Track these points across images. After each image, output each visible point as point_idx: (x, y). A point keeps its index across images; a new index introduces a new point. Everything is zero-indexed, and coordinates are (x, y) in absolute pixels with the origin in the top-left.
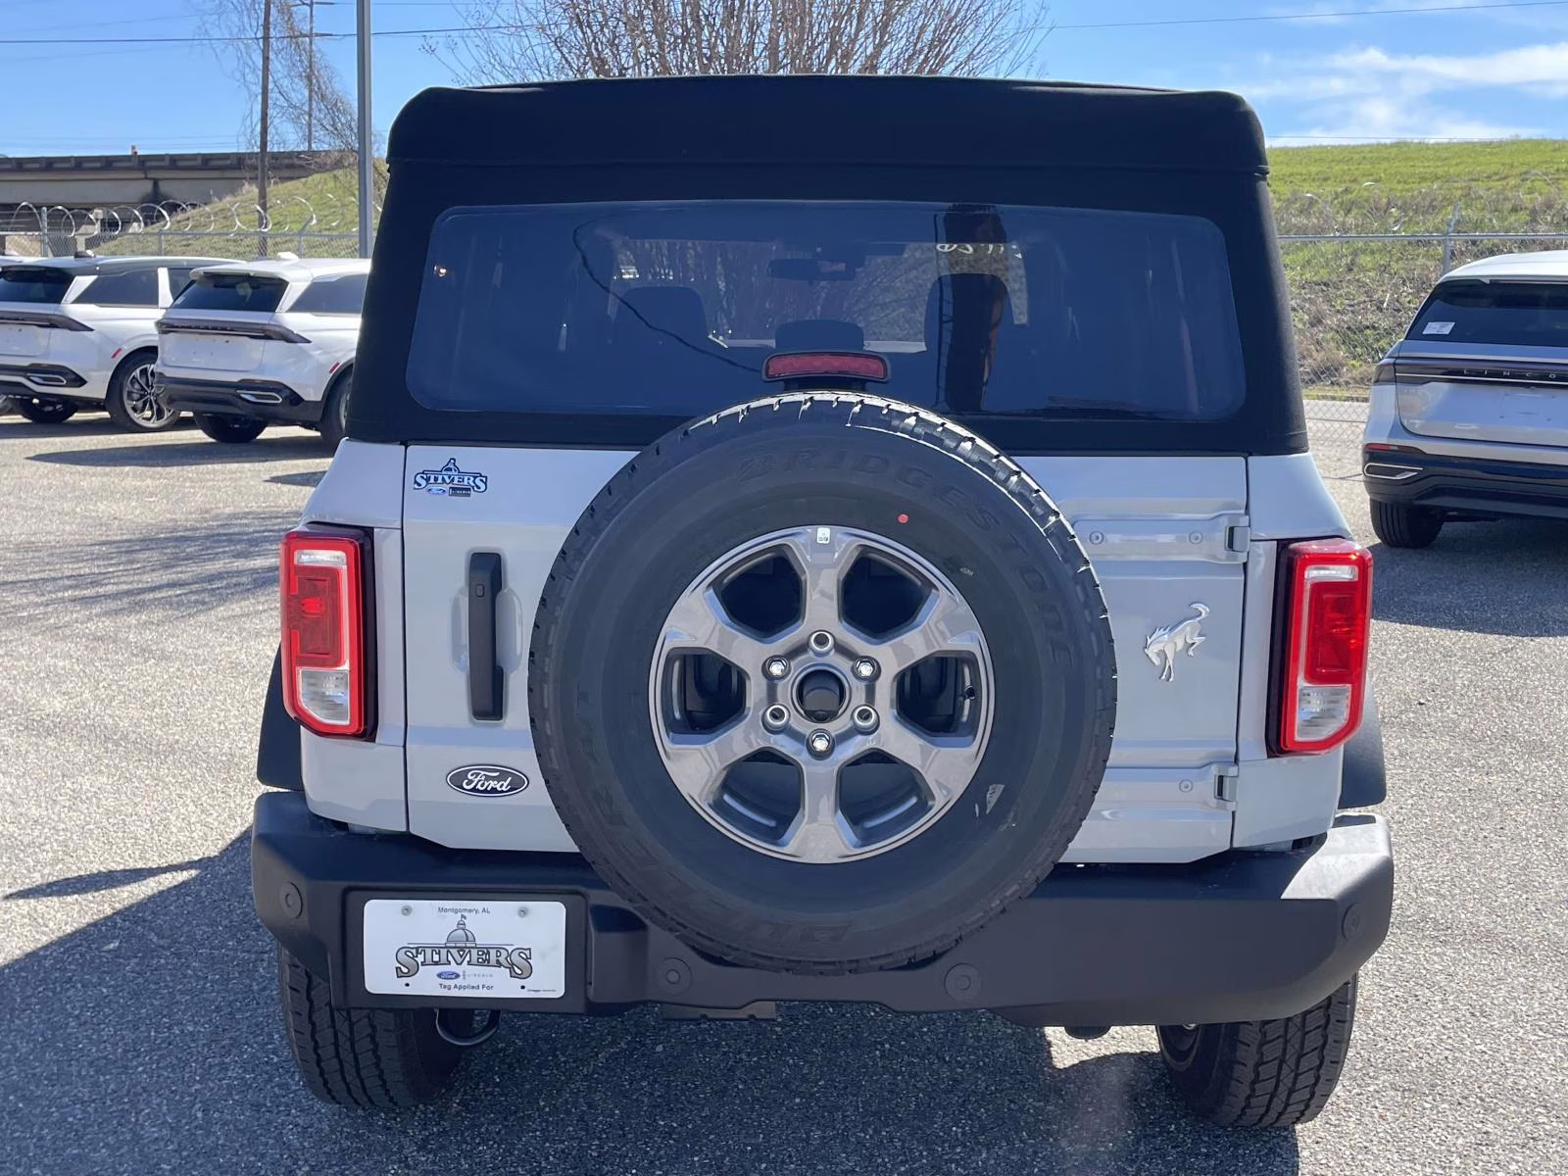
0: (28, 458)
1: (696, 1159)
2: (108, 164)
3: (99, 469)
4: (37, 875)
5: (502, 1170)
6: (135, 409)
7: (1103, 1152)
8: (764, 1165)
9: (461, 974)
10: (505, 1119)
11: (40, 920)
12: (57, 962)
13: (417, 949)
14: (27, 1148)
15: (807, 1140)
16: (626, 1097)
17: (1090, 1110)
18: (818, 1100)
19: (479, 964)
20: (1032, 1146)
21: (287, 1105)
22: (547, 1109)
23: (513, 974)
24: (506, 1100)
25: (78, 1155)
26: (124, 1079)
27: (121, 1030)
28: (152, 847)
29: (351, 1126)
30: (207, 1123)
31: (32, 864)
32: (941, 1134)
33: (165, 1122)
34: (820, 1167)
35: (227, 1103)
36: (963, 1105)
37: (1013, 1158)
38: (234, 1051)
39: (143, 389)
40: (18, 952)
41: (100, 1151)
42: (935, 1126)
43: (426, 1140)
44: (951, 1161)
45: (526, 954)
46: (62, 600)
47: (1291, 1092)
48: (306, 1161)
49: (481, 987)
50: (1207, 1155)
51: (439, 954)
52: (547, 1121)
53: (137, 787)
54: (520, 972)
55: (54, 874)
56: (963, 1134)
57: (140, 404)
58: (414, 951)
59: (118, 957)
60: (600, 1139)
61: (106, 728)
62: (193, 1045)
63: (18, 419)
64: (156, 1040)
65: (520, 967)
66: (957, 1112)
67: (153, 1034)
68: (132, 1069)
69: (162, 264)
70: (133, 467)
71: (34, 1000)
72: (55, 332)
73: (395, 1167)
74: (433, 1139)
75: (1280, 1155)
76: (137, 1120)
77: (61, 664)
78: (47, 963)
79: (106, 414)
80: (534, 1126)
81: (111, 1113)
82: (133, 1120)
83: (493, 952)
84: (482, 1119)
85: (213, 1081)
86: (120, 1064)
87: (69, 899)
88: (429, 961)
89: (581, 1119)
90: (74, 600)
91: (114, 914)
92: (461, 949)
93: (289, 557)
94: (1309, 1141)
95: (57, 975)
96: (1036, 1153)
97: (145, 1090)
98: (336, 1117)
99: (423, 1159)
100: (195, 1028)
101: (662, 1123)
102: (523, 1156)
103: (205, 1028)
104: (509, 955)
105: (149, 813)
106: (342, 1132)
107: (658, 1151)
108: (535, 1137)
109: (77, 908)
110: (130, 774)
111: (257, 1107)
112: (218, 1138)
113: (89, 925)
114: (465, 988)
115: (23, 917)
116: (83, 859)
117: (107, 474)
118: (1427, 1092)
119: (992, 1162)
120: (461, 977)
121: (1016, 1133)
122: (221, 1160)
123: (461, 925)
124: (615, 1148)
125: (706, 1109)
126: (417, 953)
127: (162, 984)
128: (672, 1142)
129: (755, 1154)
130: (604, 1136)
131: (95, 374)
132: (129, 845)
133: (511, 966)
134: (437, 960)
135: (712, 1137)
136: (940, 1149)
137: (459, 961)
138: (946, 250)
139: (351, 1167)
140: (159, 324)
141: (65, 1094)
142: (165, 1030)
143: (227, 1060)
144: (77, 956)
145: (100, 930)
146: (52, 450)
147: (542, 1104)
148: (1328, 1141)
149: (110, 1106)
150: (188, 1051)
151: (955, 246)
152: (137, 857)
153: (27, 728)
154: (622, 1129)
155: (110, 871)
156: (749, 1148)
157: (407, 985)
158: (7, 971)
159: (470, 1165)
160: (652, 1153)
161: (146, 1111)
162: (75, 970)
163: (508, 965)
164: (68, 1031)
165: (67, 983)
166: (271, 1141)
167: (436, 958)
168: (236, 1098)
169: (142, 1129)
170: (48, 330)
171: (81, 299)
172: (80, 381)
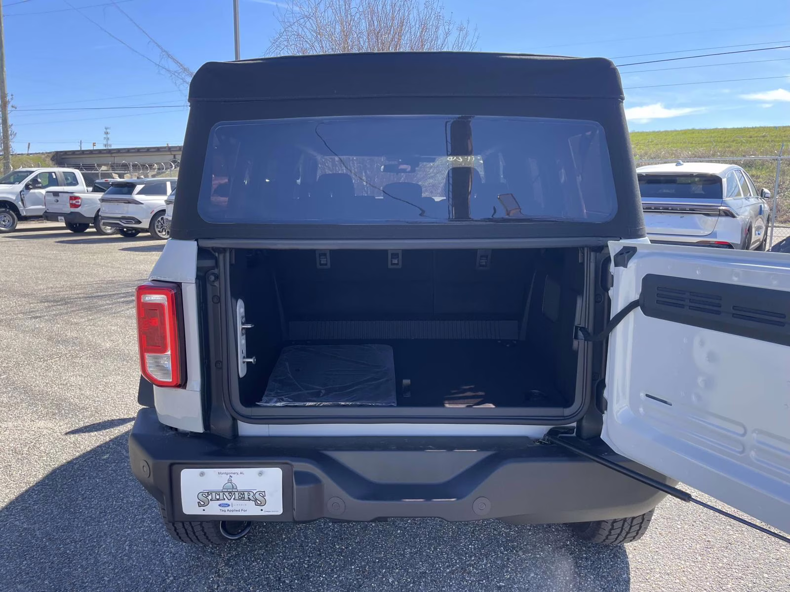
0: (120, 250)
1: (353, 567)
2: (158, 149)
3: (144, 253)
4: (82, 423)
5: (263, 577)
6: (159, 232)
7: (539, 558)
8: (384, 570)
9: (231, 505)
10: (267, 546)
11: (78, 445)
12: (80, 466)
13: (208, 493)
14: (45, 569)
15: (403, 555)
16: (322, 532)
17: (530, 533)
18: (408, 531)
19: (239, 500)
20: (507, 555)
21: (168, 542)
22: (286, 540)
23: (257, 504)
24: (268, 535)
25: (68, 572)
26: (97, 528)
27: (101, 501)
28: (132, 408)
29: (195, 552)
30: (130, 552)
31: (81, 417)
32: (465, 549)
33: (111, 553)
34: (410, 571)
35: (141, 541)
36: (473, 533)
37: (498, 562)
38: (149, 511)
39: (162, 224)
40: (65, 461)
41: (78, 570)
42: (461, 544)
43: (229, 560)
44: (470, 565)
45: (263, 494)
46: (119, 302)
47: (628, 533)
48: (172, 573)
49: (241, 510)
50: (586, 558)
51: (219, 495)
52: (285, 547)
53: (132, 381)
54: (260, 503)
55: (88, 422)
56: (475, 549)
57: (161, 230)
58: (206, 494)
59: (107, 462)
60: (309, 557)
61: (125, 355)
62: (131, 509)
63: (119, 236)
64: (115, 506)
65: (259, 500)
66: (471, 536)
67: (114, 503)
68: (101, 523)
69: (168, 180)
70: (156, 252)
71: (66, 486)
72: (130, 205)
73: (213, 576)
74: (232, 559)
75: (620, 558)
76: (98, 552)
77: (113, 328)
78: (76, 467)
79: (149, 234)
80: (279, 550)
81: (87, 548)
82: (96, 551)
83: (246, 494)
84: (256, 546)
85: (136, 529)
86: (96, 520)
87: (92, 434)
88: (214, 498)
89: (301, 546)
90: (123, 302)
91: (110, 441)
92: (230, 492)
93: (139, 298)
94: (631, 549)
95: (79, 473)
96: (508, 559)
97: (105, 534)
98: (189, 548)
99: (227, 571)
100: (134, 499)
101: (338, 547)
102: (273, 568)
103: (138, 499)
104: (255, 495)
105: (134, 392)
106: (191, 556)
107: (336, 563)
108: (279, 557)
109: (95, 438)
110: (130, 375)
111: (154, 542)
112: (133, 561)
113: (98, 447)
114: (233, 511)
115: (71, 443)
116: (103, 415)
117: (146, 255)
118: (677, 519)
119: (489, 565)
120: (231, 506)
121: (498, 548)
122: (133, 574)
123: (230, 481)
124: (315, 562)
125: (358, 538)
126: (208, 495)
127: (124, 476)
128: (342, 558)
129: (380, 564)
130: (311, 555)
131: (144, 220)
132: (123, 408)
133: (256, 500)
134: (218, 498)
135: (360, 554)
136: (464, 558)
137: (229, 498)
138: (451, 160)
139: (193, 577)
140: (166, 201)
141: (69, 537)
142: (120, 501)
143: (145, 517)
144: (90, 463)
145: (102, 449)
146: (129, 247)
147: (284, 537)
148: (640, 548)
149: (87, 544)
150: (128, 512)
151: (455, 158)
152: (125, 413)
153: (94, 355)
154: (319, 551)
155: (113, 420)
156: (377, 560)
157: (204, 510)
158: (58, 471)
159: (248, 574)
160: (333, 564)
161: (103, 546)
162: (87, 470)
163: (253, 499)
164: (77, 502)
165: (82, 477)
166: (157, 563)
167: (218, 497)
168: (145, 538)
169: (100, 556)
170: (128, 204)
171: (139, 193)
172: (139, 222)
